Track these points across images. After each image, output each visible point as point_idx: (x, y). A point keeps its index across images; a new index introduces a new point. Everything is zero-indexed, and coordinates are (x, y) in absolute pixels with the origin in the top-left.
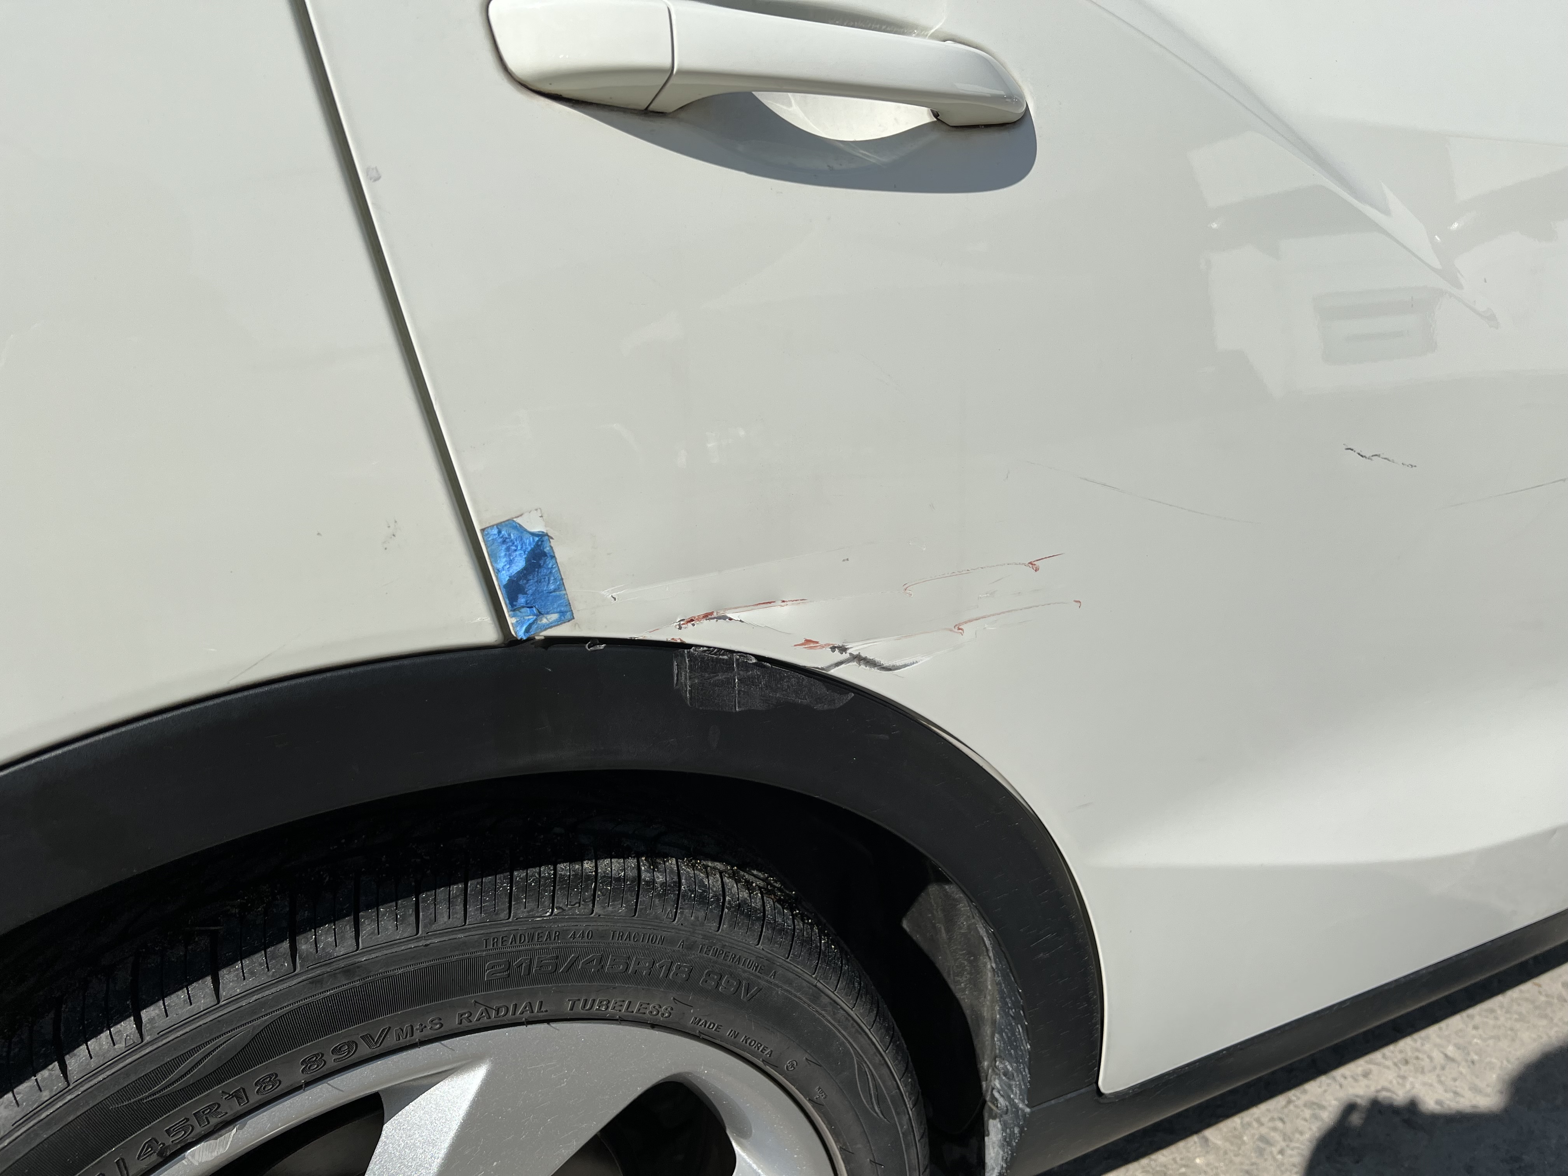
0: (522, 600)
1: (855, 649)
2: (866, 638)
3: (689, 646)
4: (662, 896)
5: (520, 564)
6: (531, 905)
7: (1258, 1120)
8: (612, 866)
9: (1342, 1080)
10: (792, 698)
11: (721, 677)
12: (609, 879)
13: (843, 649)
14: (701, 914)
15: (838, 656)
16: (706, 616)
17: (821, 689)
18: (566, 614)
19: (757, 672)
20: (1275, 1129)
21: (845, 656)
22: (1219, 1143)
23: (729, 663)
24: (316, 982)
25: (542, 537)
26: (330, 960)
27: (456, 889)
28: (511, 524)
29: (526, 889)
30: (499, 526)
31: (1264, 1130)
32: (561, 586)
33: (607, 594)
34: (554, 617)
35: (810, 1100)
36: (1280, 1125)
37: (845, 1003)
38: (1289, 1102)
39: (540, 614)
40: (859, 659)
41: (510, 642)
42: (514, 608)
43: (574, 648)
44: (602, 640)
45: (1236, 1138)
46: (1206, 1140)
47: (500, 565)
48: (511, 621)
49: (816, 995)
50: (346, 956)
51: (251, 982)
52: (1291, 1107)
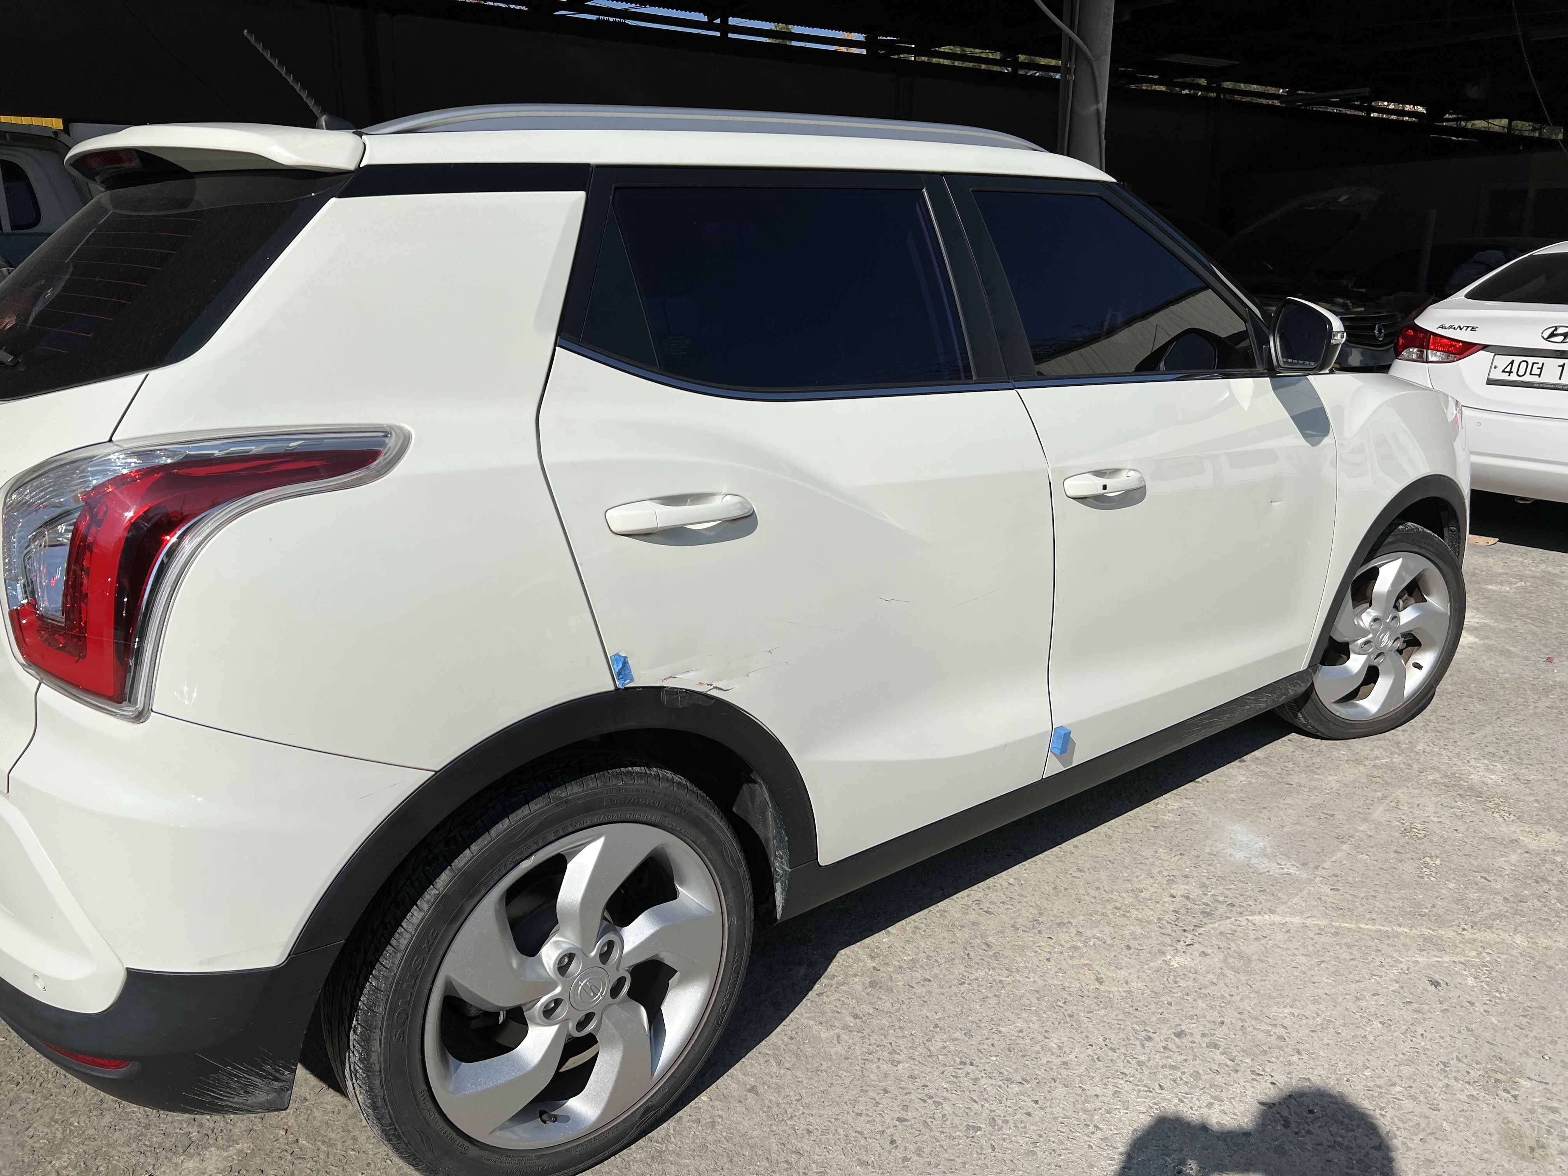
0: (621, 677)
1: (715, 685)
2: (718, 681)
3: (664, 687)
4: (655, 778)
5: (620, 666)
6: (616, 780)
7: (914, 921)
8: (637, 769)
9: (957, 900)
10: (696, 702)
11: (675, 696)
12: (637, 773)
13: (711, 685)
14: (668, 785)
15: (710, 687)
16: (670, 677)
17: (705, 699)
18: (632, 680)
19: (685, 694)
20: (922, 923)
21: (712, 687)
22: (894, 932)
23: (677, 692)
24: (557, 805)
25: (625, 657)
26: (561, 799)
27: (593, 776)
28: (617, 655)
29: (613, 775)
30: (614, 655)
31: (916, 924)
32: (630, 672)
33: (642, 673)
34: (629, 681)
35: (707, 858)
36: (924, 921)
37: (718, 820)
38: (930, 911)
39: (625, 680)
40: (716, 688)
41: (617, 689)
42: (618, 679)
43: (634, 690)
44: (640, 687)
45: (904, 930)
46: (889, 932)
47: (615, 666)
48: (617, 683)
49: (707, 816)
50: (565, 797)
51: (539, 806)
52: (931, 913)
